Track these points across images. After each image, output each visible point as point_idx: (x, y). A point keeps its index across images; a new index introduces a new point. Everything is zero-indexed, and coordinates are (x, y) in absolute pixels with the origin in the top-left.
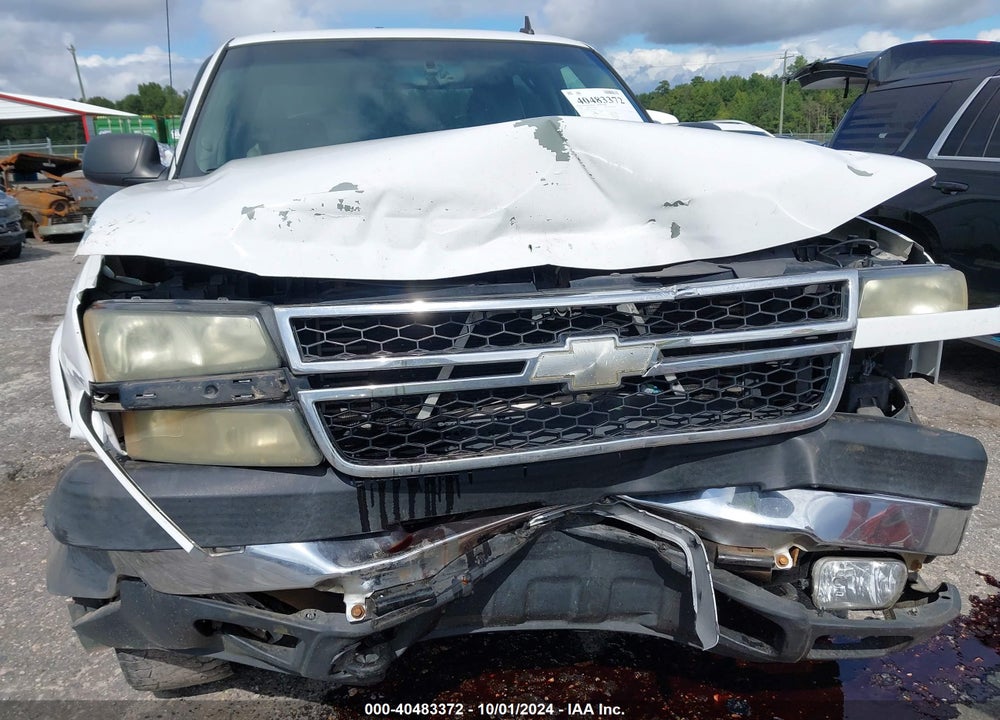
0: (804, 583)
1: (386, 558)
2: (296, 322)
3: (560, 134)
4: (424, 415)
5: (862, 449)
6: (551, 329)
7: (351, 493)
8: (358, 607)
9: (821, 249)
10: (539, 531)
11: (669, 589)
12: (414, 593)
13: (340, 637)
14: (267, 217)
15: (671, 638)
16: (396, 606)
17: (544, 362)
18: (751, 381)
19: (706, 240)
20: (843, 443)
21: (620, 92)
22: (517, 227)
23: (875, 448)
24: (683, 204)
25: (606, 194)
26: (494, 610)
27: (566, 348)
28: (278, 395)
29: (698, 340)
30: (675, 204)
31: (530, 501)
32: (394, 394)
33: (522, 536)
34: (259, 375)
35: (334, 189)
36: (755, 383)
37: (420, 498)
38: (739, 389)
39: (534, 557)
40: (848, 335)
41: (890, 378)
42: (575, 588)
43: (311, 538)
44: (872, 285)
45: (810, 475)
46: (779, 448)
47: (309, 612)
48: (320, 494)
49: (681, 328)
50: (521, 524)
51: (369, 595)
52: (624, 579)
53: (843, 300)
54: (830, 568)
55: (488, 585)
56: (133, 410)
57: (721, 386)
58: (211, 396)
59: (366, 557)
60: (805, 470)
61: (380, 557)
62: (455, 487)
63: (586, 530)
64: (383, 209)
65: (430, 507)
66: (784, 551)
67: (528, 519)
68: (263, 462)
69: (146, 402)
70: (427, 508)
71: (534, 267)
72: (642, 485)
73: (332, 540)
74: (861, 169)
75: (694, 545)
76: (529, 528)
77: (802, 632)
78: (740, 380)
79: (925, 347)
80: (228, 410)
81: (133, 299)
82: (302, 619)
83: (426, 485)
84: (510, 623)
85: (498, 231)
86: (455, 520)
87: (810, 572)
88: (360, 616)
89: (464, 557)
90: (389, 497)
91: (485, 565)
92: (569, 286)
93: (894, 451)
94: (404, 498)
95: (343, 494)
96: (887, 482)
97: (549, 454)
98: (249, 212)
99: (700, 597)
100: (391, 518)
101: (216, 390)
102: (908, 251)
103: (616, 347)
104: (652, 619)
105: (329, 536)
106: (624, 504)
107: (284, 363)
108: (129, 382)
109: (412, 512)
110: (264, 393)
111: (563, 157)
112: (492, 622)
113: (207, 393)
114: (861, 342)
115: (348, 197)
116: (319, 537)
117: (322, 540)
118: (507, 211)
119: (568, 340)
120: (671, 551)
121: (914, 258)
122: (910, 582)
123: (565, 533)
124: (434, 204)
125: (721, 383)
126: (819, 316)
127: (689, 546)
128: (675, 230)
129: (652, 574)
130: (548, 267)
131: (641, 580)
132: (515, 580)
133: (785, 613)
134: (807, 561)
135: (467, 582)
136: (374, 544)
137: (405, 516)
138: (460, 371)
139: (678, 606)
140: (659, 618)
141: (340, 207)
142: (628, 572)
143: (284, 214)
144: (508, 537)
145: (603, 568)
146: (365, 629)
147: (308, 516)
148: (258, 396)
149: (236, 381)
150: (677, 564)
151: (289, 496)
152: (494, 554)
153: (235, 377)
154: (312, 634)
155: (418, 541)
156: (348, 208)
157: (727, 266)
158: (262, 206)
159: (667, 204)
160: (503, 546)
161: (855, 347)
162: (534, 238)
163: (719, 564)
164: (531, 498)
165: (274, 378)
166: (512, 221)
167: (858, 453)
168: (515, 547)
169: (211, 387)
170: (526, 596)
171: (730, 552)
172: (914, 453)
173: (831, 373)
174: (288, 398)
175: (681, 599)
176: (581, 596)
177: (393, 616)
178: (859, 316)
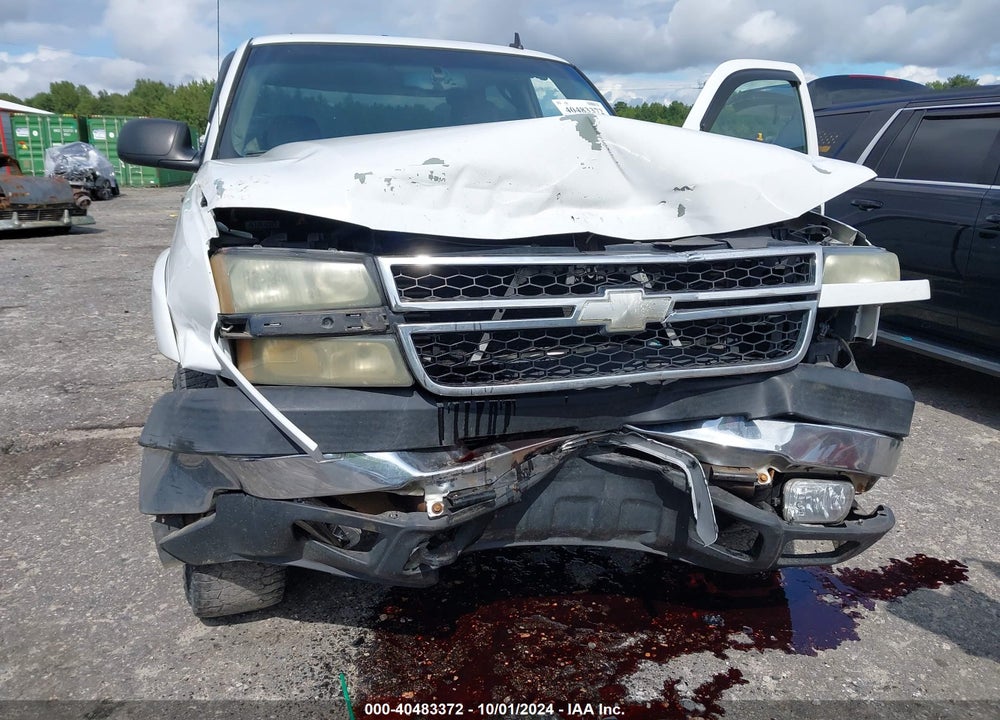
0: (777, 501)
1: (458, 466)
2: (395, 269)
3: (595, 128)
4: (476, 357)
5: (824, 388)
6: (590, 282)
7: (434, 411)
8: (437, 504)
9: (792, 231)
10: (569, 456)
11: (667, 509)
12: (482, 494)
13: (420, 531)
14: (375, 183)
15: (665, 554)
16: (469, 504)
17: (588, 309)
18: (731, 340)
19: (706, 219)
20: (811, 383)
21: (599, 104)
22: (562, 202)
23: (834, 388)
24: (688, 189)
25: (628, 178)
26: (527, 524)
27: (606, 297)
28: (380, 327)
29: (703, 296)
30: (683, 189)
31: (568, 426)
32: (472, 329)
33: (556, 458)
34: (368, 311)
35: (426, 163)
36: (735, 342)
37: (485, 418)
38: (722, 347)
39: (560, 479)
40: (814, 296)
41: (840, 341)
42: (591, 507)
43: (400, 448)
44: (830, 260)
45: (787, 406)
46: (762, 386)
47: (392, 514)
48: (410, 411)
49: (690, 287)
50: (555, 448)
51: (446, 495)
52: (631, 500)
53: (810, 270)
54: (796, 488)
55: (530, 495)
56: (260, 336)
57: (708, 344)
58: (328, 327)
59: (442, 466)
60: (783, 402)
61: (453, 466)
62: (512, 409)
63: (603, 457)
64: (462, 181)
65: (492, 425)
66: (764, 471)
67: (560, 444)
68: (365, 384)
69: (272, 331)
70: (489, 429)
71: (575, 234)
72: (654, 416)
73: (413, 451)
74: (823, 169)
75: (693, 465)
76: (561, 451)
77: (777, 536)
78: (723, 339)
79: (867, 309)
80: (340, 339)
81: (255, 247)
82: (387, 518)
83: (491, 407)
84: (537, 538)
85: (547, 204)
86: (509, 440)
87: (782, 490)
88: (439, 512)
89: (514, 470)
90: (461, 416)
91: (529, 478)
92: (604, 249)
93: (848, 390)
94: (473, 417)
95: (427, 411)
96: (842, 415)
97: (592, 382)
98: (361, 178)
99: (699, 506)
100: (461, 435)
101: (332, 322)
102: (853, 238)
103: (643, 299)
104: (651, 537)
105: (413, 447)
106: (635, 435)
107: (386, 301)
108: (259, 313)
109: (477, 431)
110: (371, 326)
111: (597, 147)
112: (525, 537)
113: (324, 323)
114: (825, 302)
115: (437, 169)
116: (406, 447)
117: (406, 450)
118: (556, 188)
119: (607, 291)
120: (674, 472)
121: (858, 242)
122: (853, 508)
123: (586, 460)
124: (501, 179)
125: (710, 341)
126: (793, 281)
127: (688, 467)
128: (681, 210)
129: (653, 496)
130: (588, 234)
131: (643, 502)
132: (545, 497)
133: (764, 521)
134: (780, 480)
135: (517, 490)
136: (446, 456)
137: (472, 434)
138: (511, 313)
139: (674, 523)
140: (657, 535)
141: (431, 177)
142: (634, 495)
143: (388, 180)
144: (545, 457)
145: (614, 489)
146: (441, 524)
147: (399, 429)
148: (366, 328)
149: (348, 315)
150: (679, 483)
151: (386, 412)
152: (536, 470)
153: (348, 312)
154: (397, 529)
155: (481, 454)
156: (436, 179)
157: (722, 239)
158: (371, 173)
159: (676, 189)
160: (542, 465)
161: (820, 306)
162: (574, 211)
163: (714, 481)
164: (568, 423)
165: (378, 313)
166: (558, 196)
167: (821, 391)
168: (551, 466)
169: (328, 319)
170: (553, 512)
171: (722, 471)
172: (862, 393)
173: (801, 326)
174: (389, 331)
175: (678, 516)
176: (597, 513)
177: (465, 513)
178: (823, 283)
